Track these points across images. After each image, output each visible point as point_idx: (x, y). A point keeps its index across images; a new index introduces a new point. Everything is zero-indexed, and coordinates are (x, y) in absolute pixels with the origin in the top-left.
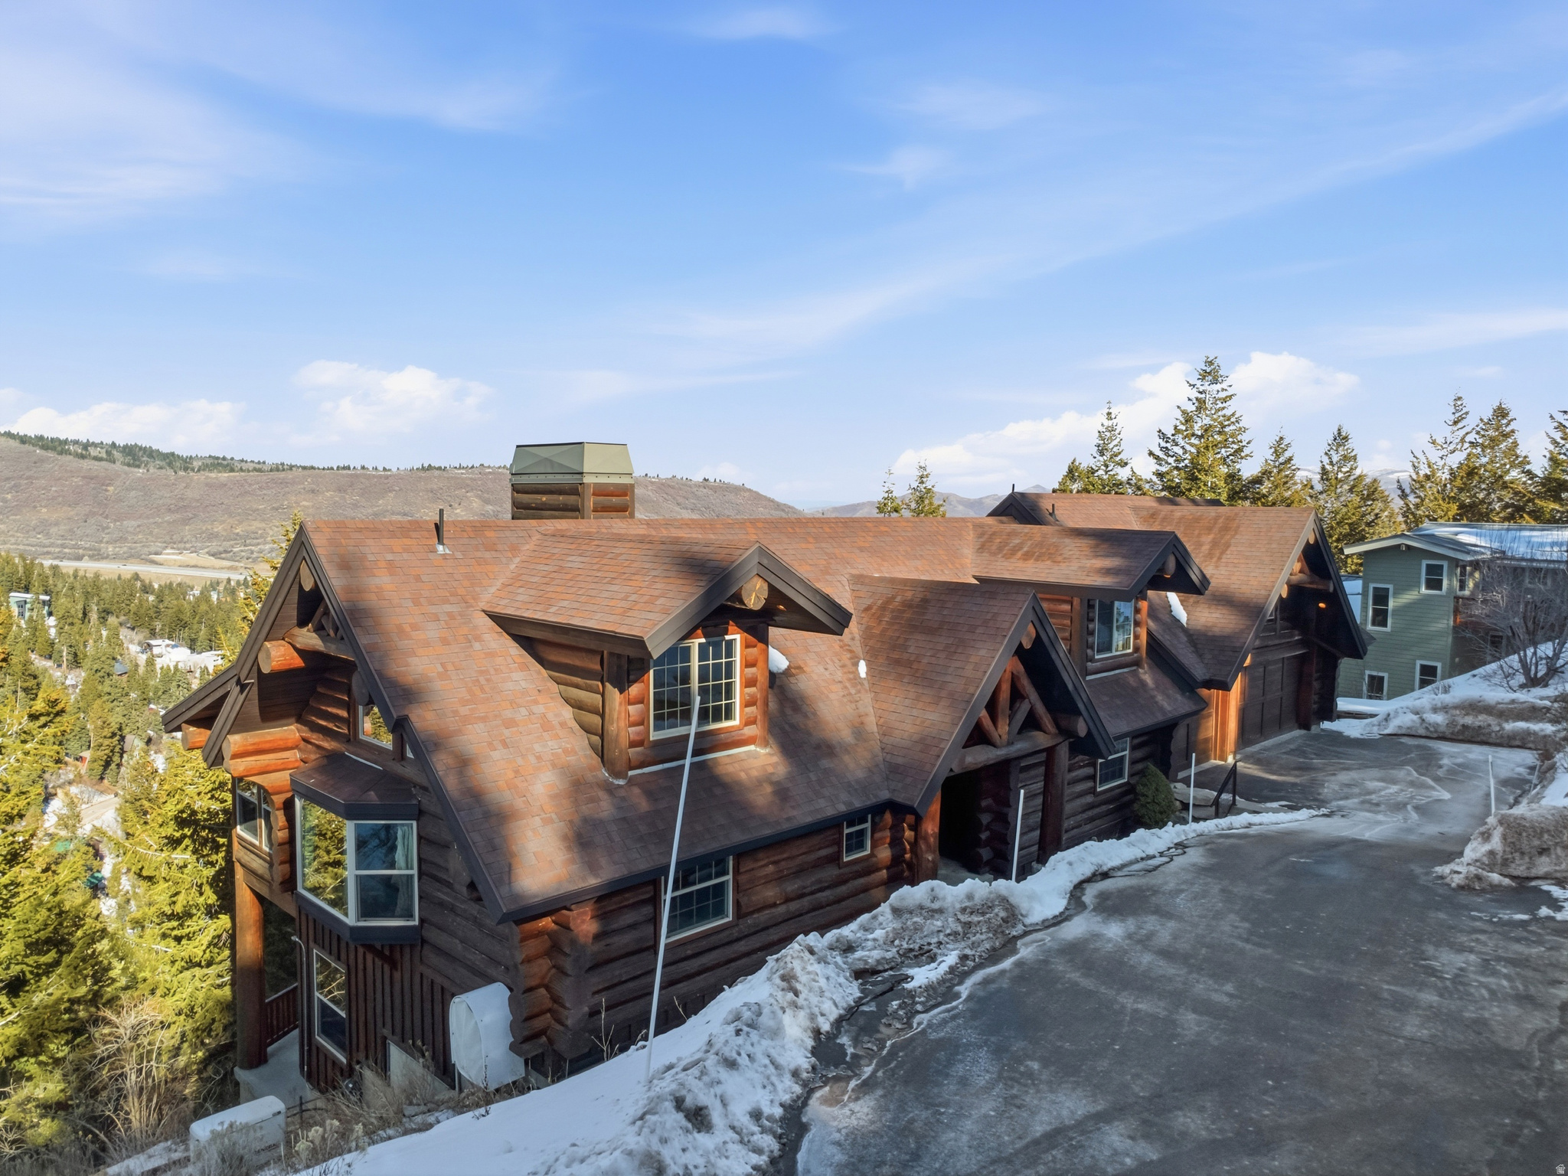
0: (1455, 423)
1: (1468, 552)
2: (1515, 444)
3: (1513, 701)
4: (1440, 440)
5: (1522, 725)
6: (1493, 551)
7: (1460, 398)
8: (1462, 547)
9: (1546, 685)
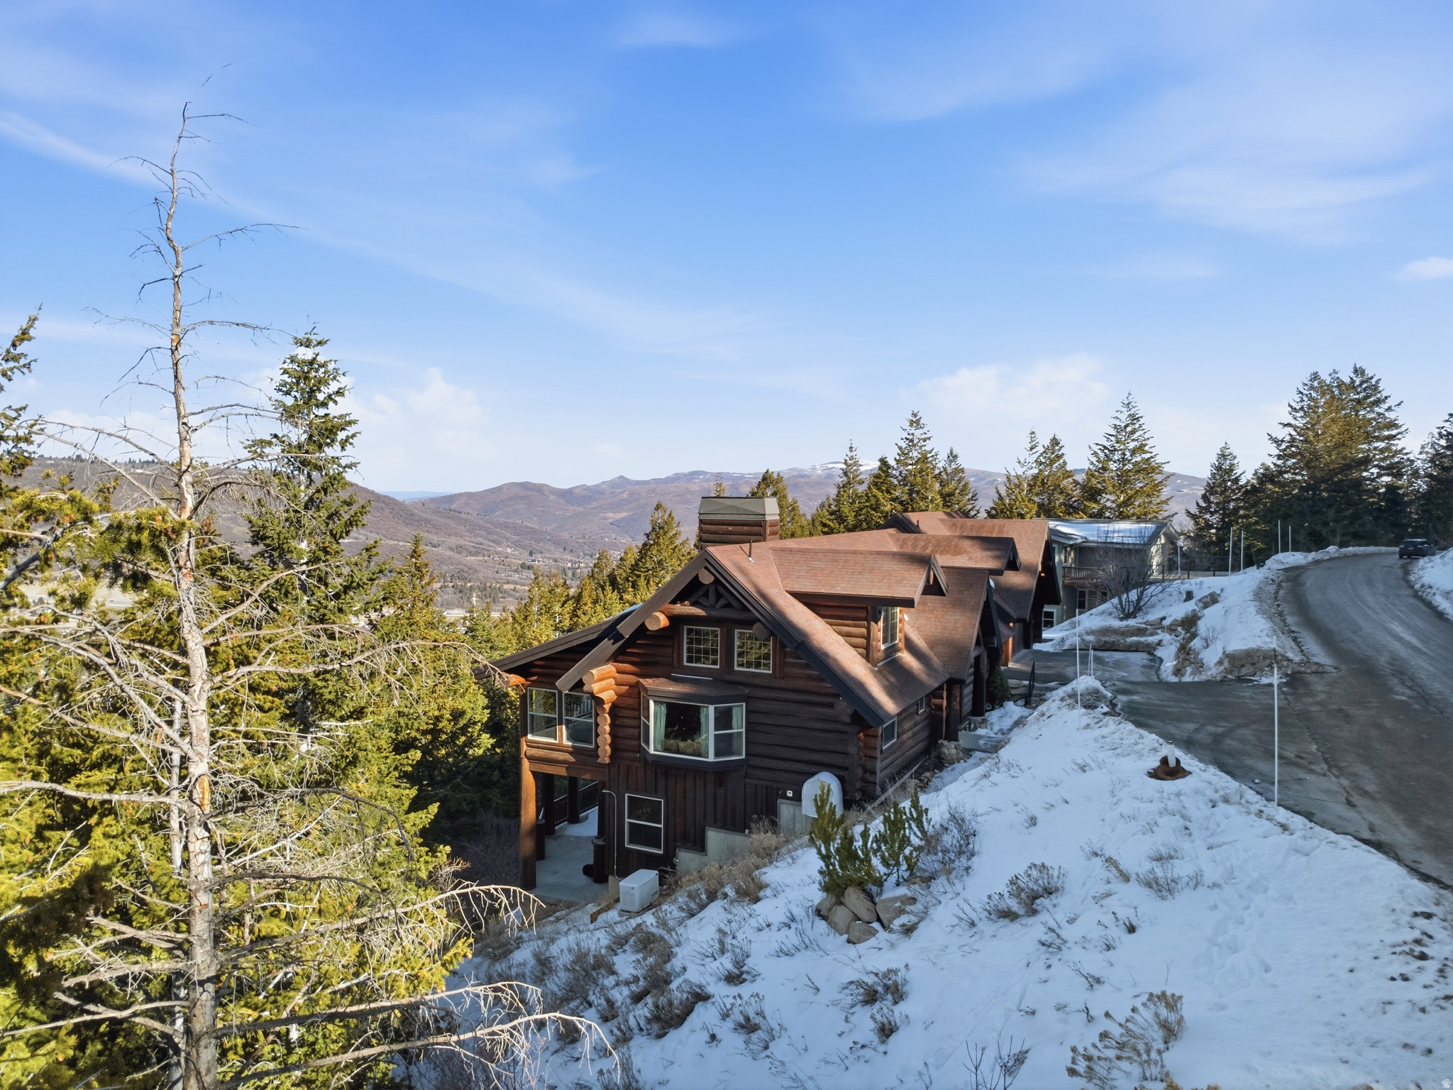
0: (1031, 449)
1: (1071, 539)
2: (1065, 463)
3: (1127, 626)
4: (1022, 461)
5: (1135, 638)
6: (1082, 537)
7: (1033, 433)
8: (1066, 536)
9: (1135, 617)
